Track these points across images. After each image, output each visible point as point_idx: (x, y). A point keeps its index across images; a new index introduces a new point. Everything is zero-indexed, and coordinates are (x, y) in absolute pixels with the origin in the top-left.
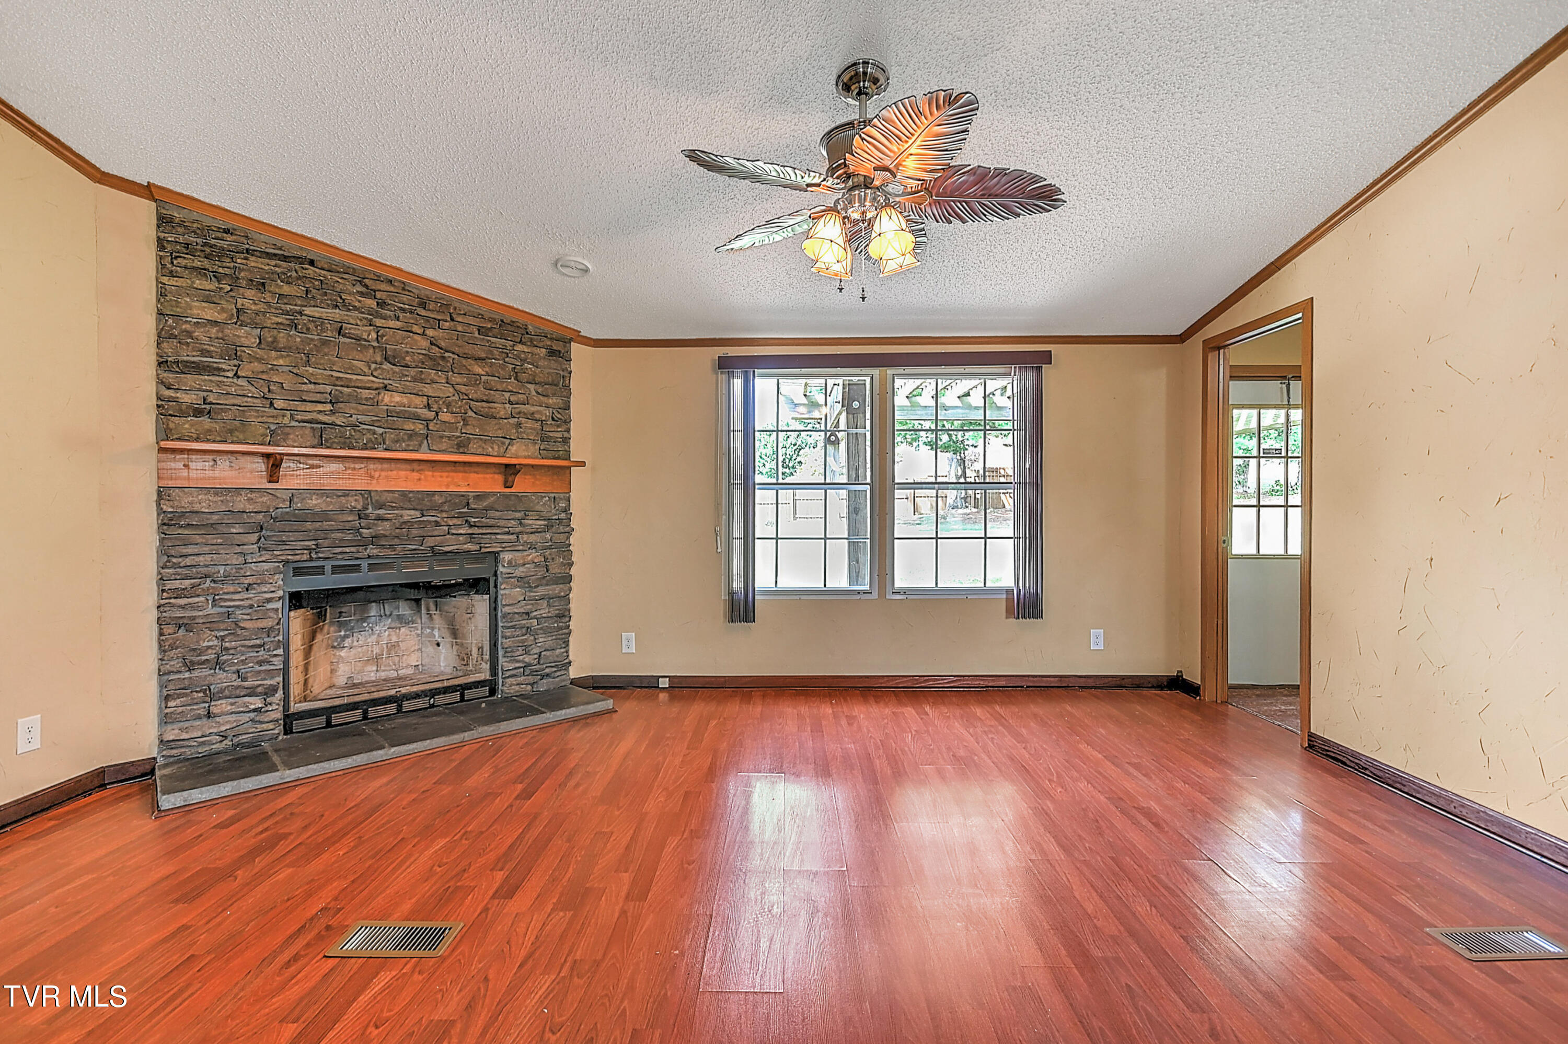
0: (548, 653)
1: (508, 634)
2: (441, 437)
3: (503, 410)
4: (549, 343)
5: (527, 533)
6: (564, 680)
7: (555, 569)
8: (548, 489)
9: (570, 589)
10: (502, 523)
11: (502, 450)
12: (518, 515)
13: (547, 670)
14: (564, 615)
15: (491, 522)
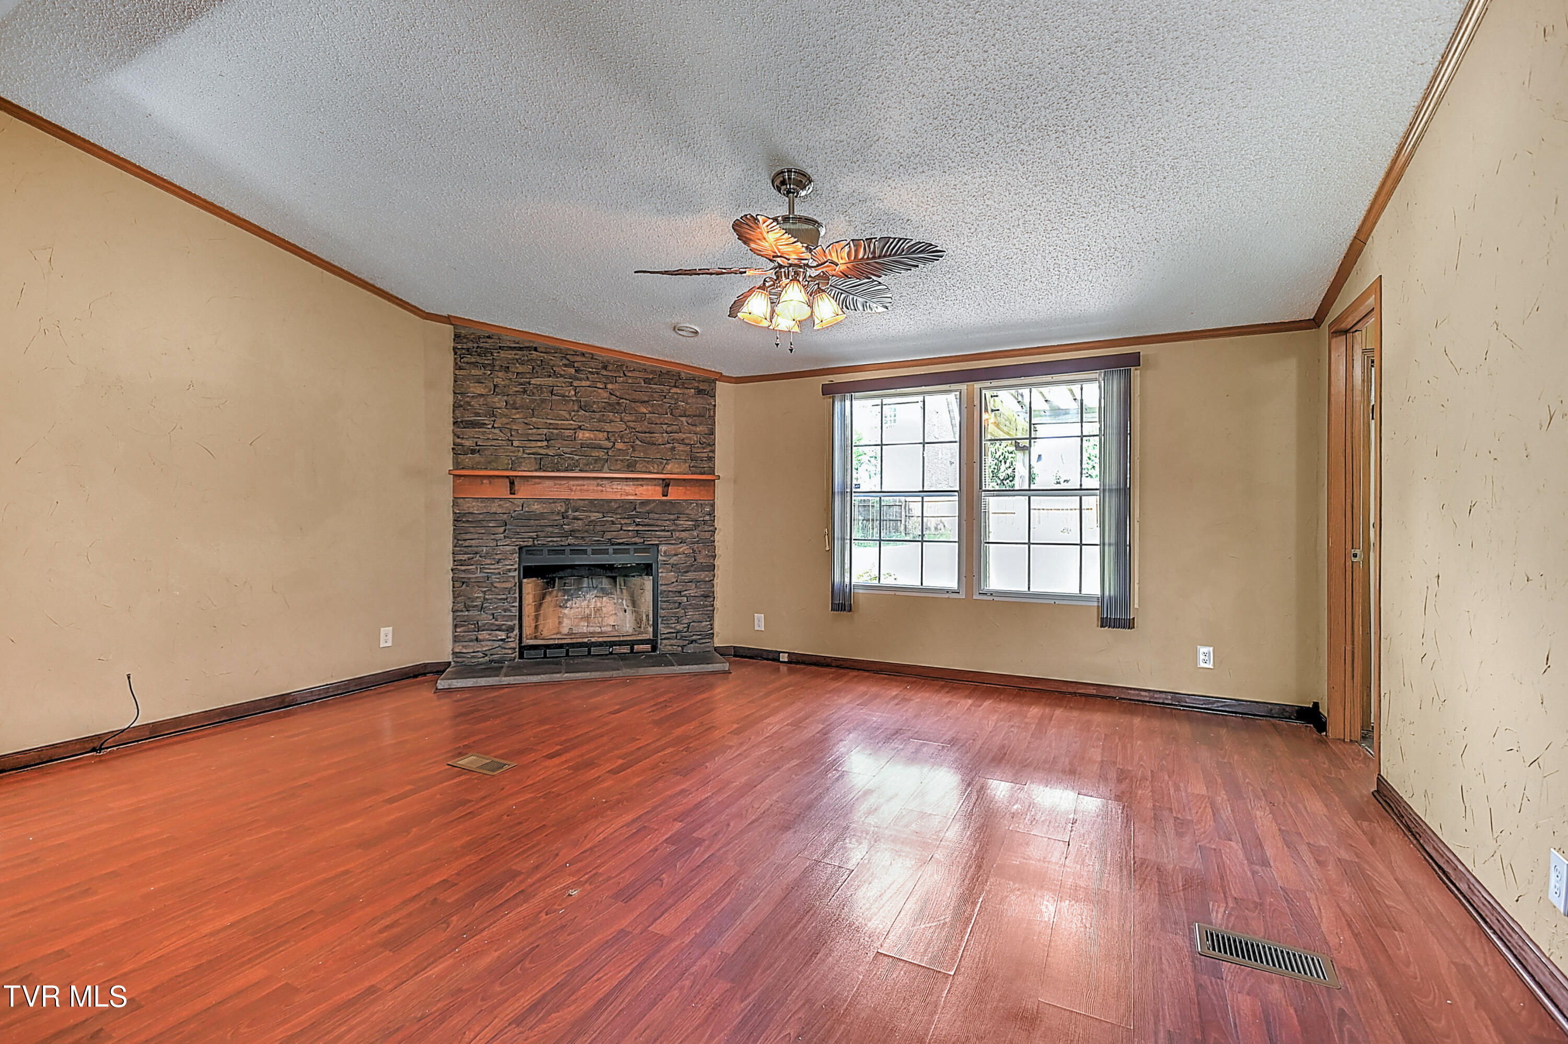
0: (695, 624)
1: (664, 607)
2: (617, 460)
3: (659, 438)
4: (696, 385)
5: (679, 531)
6: (708, 647)
7: (701, 559)
8: (697, 497)
9: (714, 576)
10: (659, 523)
11: (660, 468)
12: (672, 517)
13: (694, 637)
14: (709, 596)
15: (651, 522)
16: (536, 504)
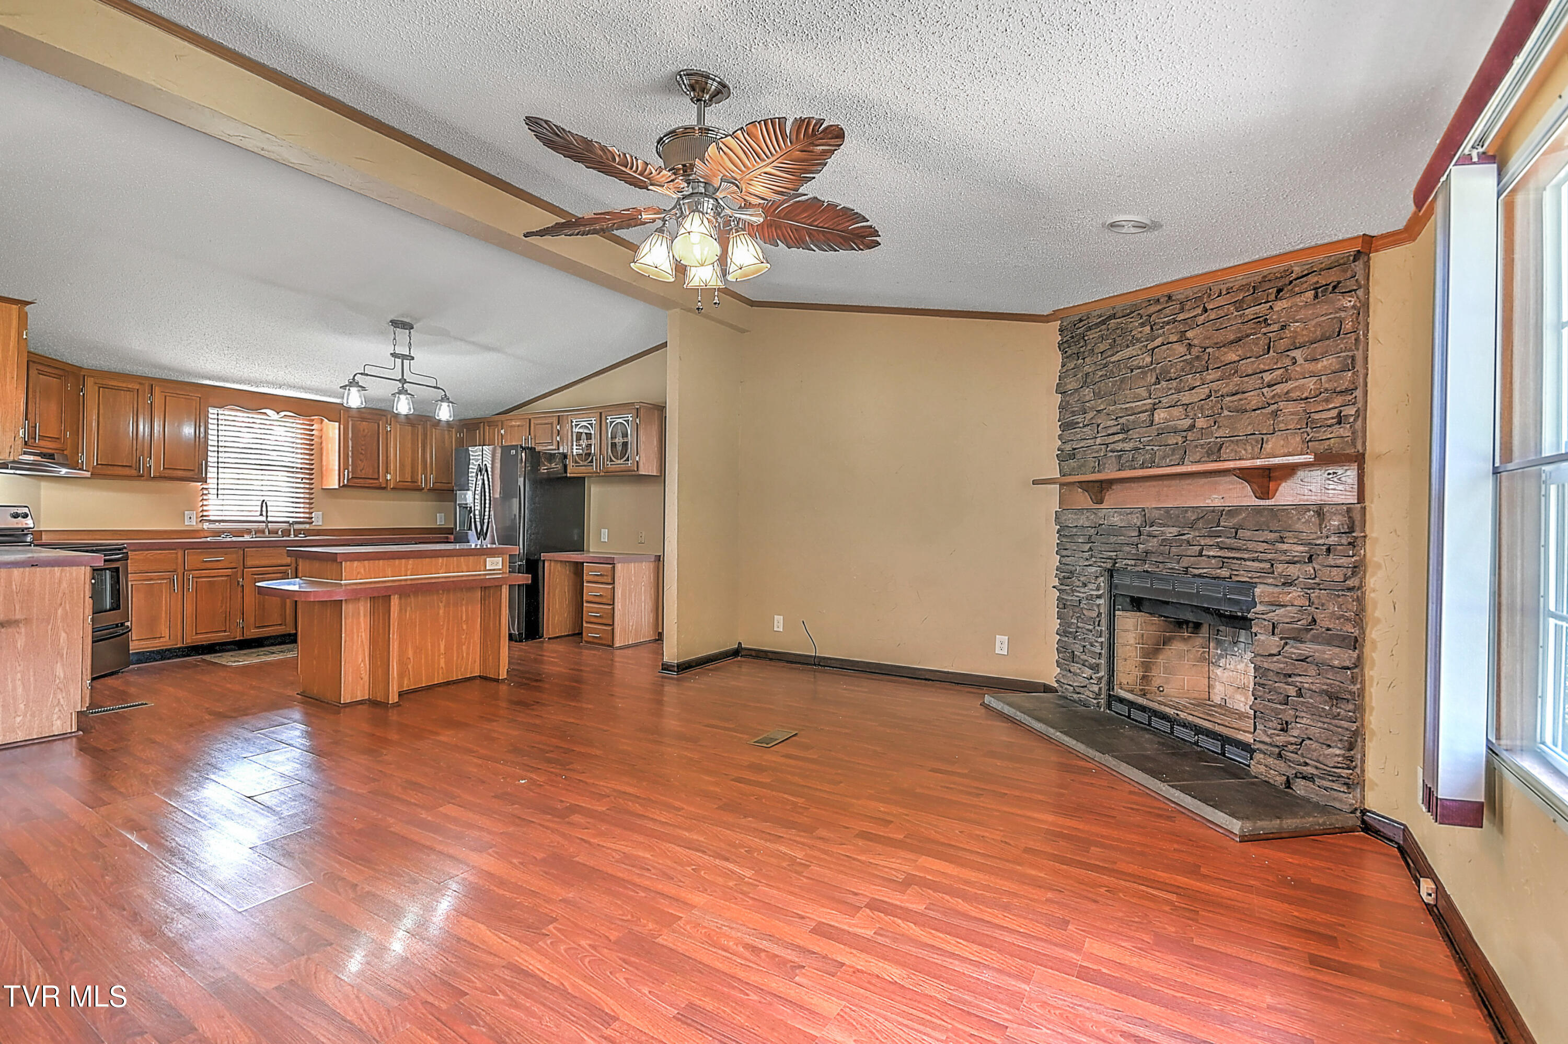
0: (1315, 745)
2: (1196, 446)
5: (1284, 562)
7: (1331, 621)
10: (1253, 546)
11: (1257, 450)
15: (1242, 544)
16: (1116, 515)
